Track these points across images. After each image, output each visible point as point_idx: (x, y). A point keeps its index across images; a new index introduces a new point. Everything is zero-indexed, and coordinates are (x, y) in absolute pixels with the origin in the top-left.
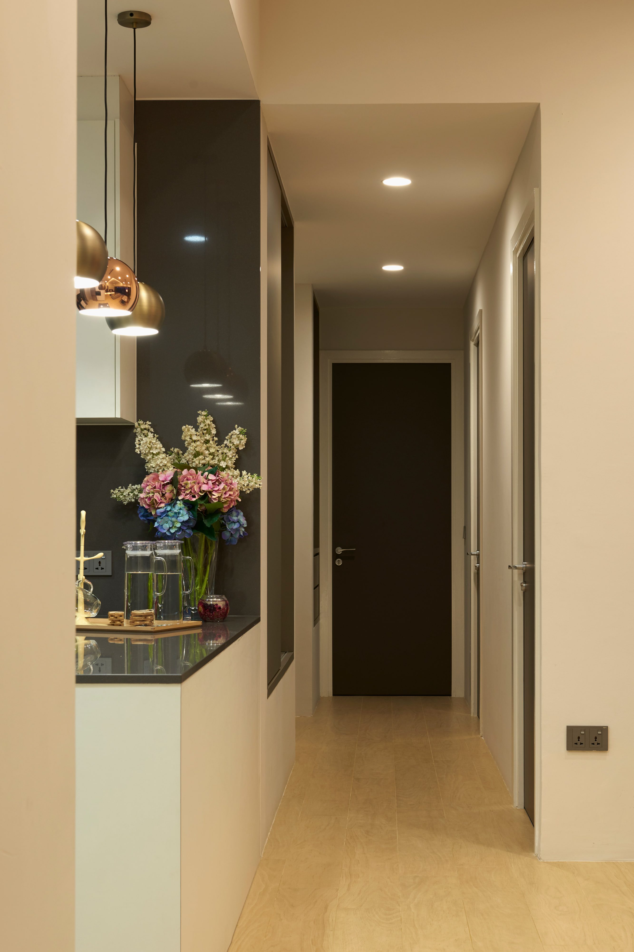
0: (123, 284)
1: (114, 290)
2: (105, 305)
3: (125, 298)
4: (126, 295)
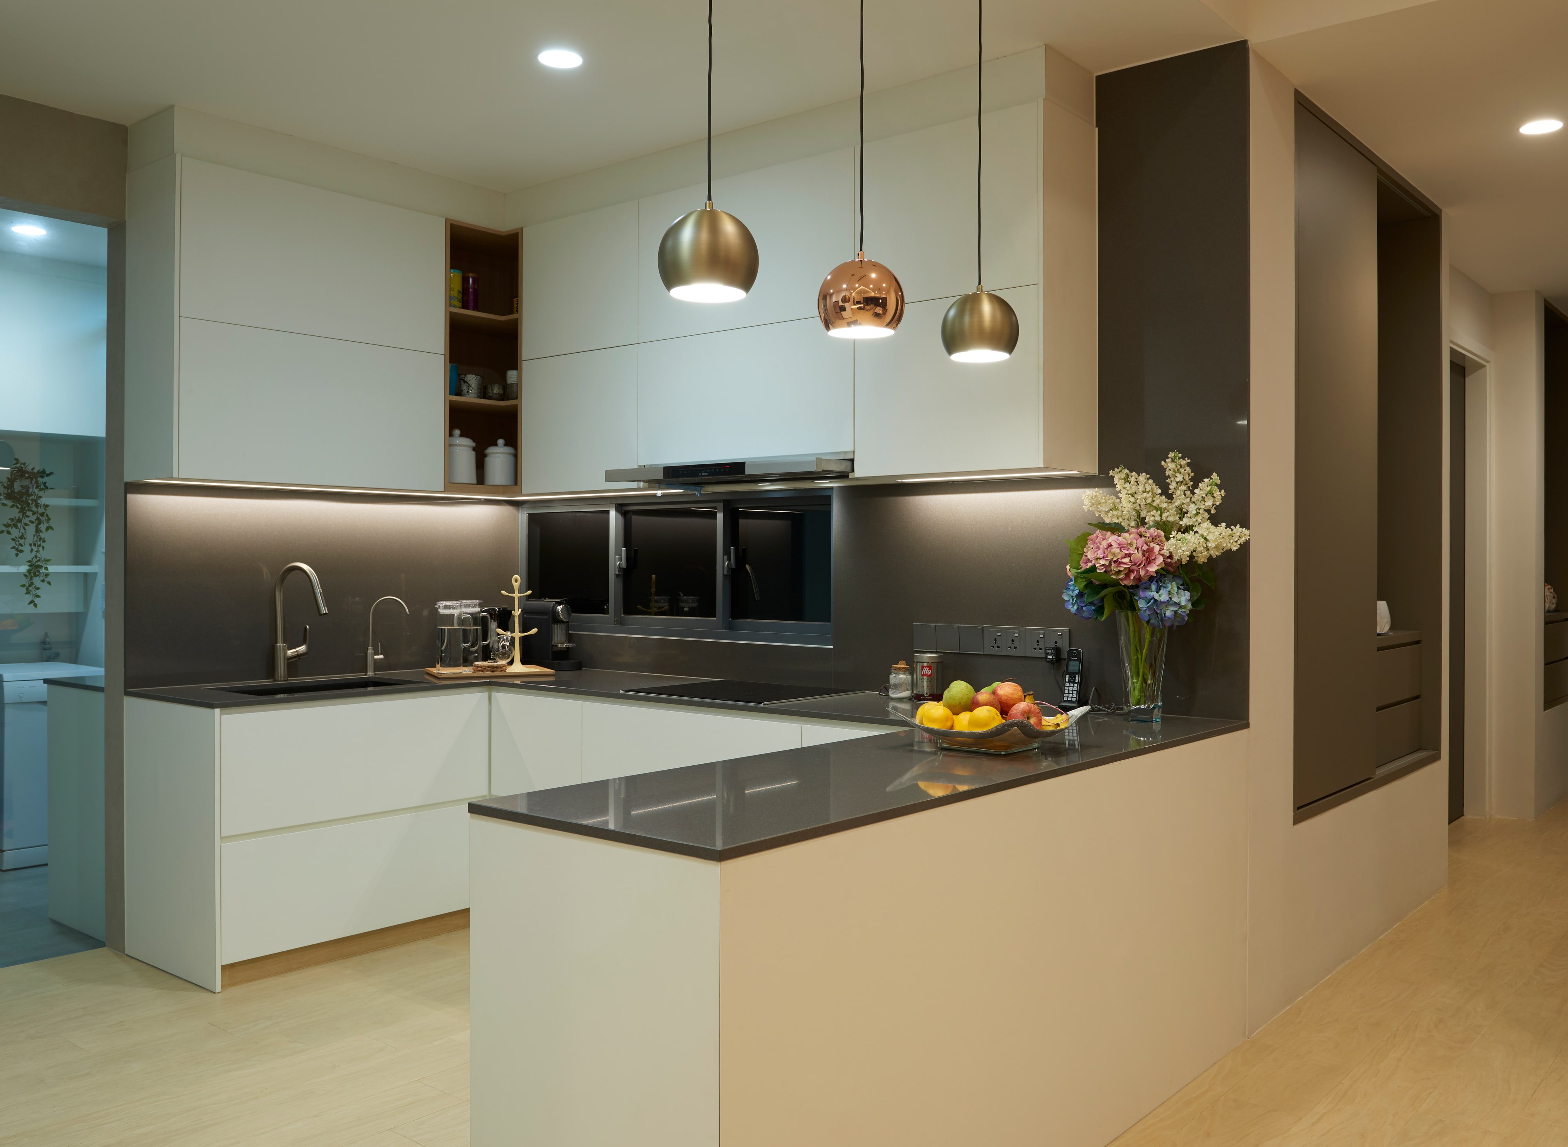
0: (875, 293)
1: (862, 302)
2: (855, 322)
3: (879, 310)
4: (880, 306)
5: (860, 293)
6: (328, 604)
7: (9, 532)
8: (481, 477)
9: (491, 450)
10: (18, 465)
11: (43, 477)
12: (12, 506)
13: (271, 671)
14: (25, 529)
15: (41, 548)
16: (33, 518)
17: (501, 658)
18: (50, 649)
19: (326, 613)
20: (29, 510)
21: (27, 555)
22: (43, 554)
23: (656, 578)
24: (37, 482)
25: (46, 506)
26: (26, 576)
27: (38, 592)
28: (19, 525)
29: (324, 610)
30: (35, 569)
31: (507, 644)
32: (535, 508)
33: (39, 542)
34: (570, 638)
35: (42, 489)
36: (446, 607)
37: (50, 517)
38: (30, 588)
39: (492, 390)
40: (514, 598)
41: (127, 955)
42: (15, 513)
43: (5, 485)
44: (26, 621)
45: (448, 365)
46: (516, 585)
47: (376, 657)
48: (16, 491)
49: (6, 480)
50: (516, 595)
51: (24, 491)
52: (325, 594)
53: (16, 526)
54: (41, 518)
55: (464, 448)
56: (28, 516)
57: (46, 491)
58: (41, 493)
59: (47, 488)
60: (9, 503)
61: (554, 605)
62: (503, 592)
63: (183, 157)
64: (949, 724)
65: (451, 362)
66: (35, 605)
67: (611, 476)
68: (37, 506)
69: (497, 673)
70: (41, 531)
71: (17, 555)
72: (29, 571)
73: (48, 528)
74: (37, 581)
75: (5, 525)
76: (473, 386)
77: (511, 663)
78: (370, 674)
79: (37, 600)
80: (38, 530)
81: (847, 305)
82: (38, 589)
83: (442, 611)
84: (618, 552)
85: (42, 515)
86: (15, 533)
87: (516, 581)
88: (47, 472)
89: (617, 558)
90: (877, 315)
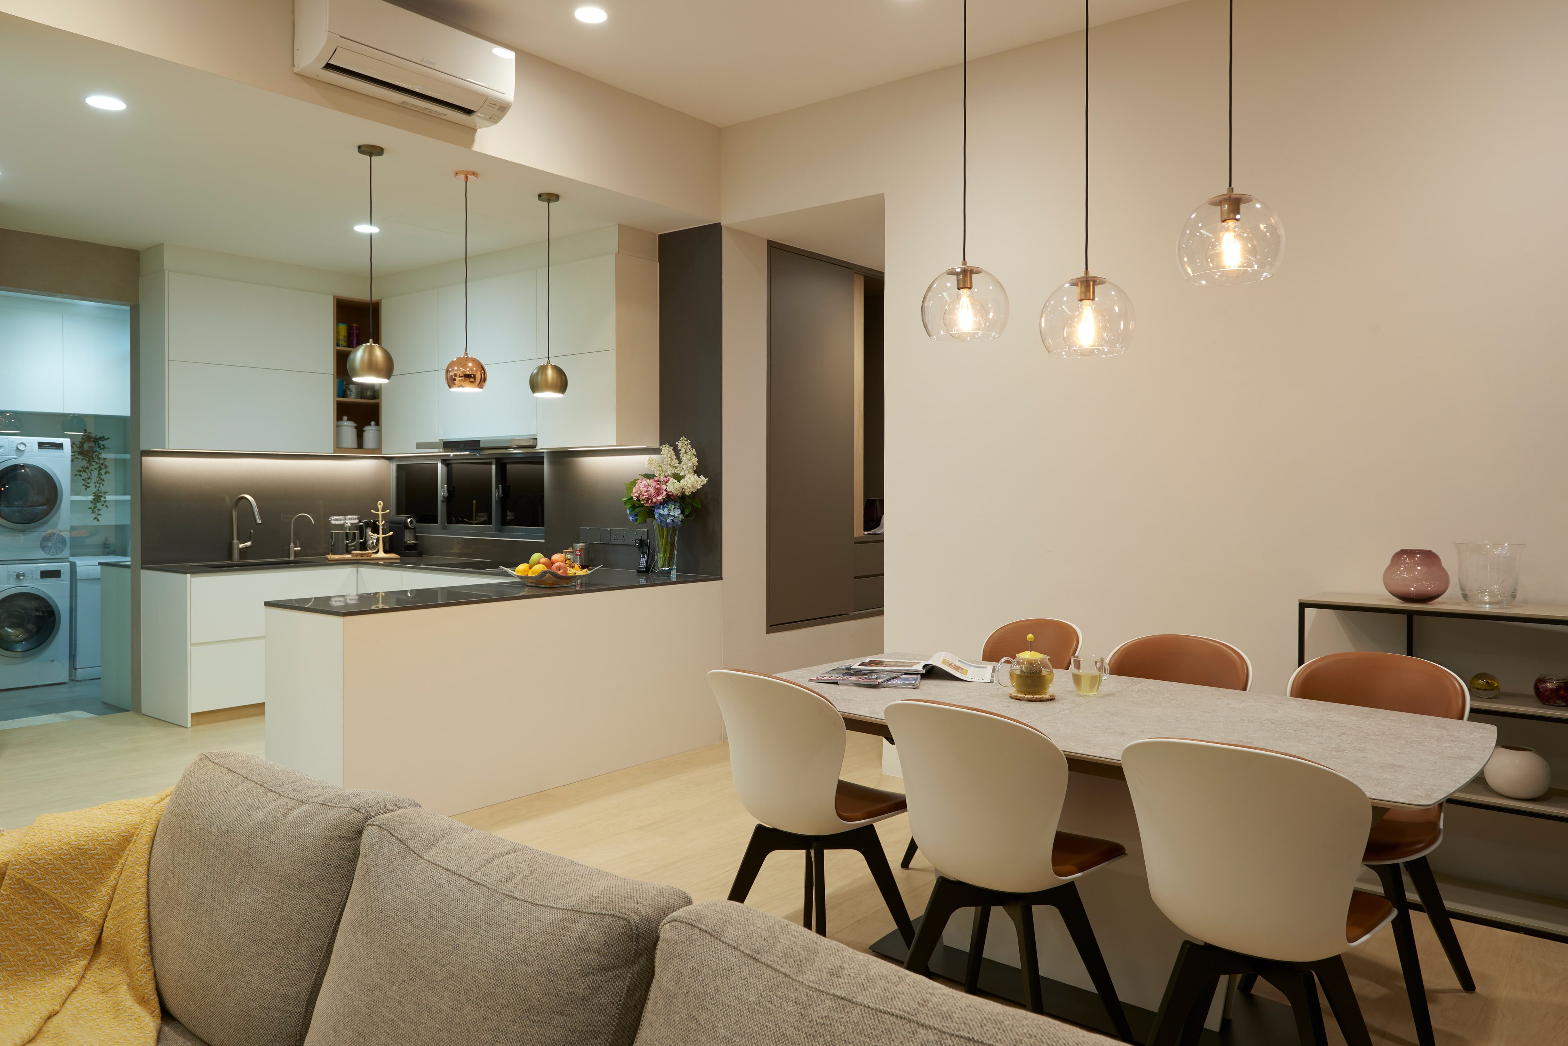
0: (472, 373)
1: (464, 376)
2: (461, 386)
3: (473, 380)
4: (473, 378)
5: (462, 372)
6: (262, 518)
7: (80, 475)
8: (360, 445)
9: (367, 428)
10: (86, 434)
11: (103, 441)
12: (82, 459)
13: (230, 556)
14: (91, 473)
15: (101, 485)
16: (96, 466)
17: (371, 550)
18: (109, 548)
19: (260, 523)
20: (93, 462)
21: (93, 489)
22: (103, 489)
23: (476, 503)
24: (99, 444)
25: (105, 459)
26: (92, 502)
27: (100, 512)
28: (87, 470)
29: (259, 521)
30: (98, 498)
31: (375, 541)
32: (400, 461)
33: (100, 481)
34: (416, 538)
35: (102, 449)
36: (336, 520)
37: (107, 465)
38: (95, 510)
39: (366, 393)
40: (379, 514)
41: (143, 714)
42: (85, 463)
43: (78, 446)
44: (95, 530)
45: (336, 379)
46: (380, 507)
47: (295, 549)
48: (85, 450)
49: (79, 443)
50: (380, 513)
51: (90, 449)
52: (260, 512)
53: (85, 471)
54: (101, 466)
55: (348, 428)
56: (93, 465)
57: (105, 450)
58: (101, 451)
59: (105, 448)
60: (80, 457)
61: (406, 518)
62: (373, 511)
63: (169, 272)
64: (526, 573)
65: (337, 378)
66: (98, 520)
67: (419, 446)
68: (99, 459)
69: (365, 557)
70: (102, 475)
71: (86, 489)
72: (94, 499)
73: (106, 473)
74: (99, 505)
75: (78, 471)
76: (354, 391)
77: (377, 552)
78: (292, 558)
79: (99, 517)
80: (99, 474)
81: (456, 378)
82: (99, 510)
83: (333, 522)
84: (442, 487)
85: (102, 464)
86: (84, 475)
87: (380, 504)
88: (106, 437)
89: (442, 491)
90: (471, 382)
